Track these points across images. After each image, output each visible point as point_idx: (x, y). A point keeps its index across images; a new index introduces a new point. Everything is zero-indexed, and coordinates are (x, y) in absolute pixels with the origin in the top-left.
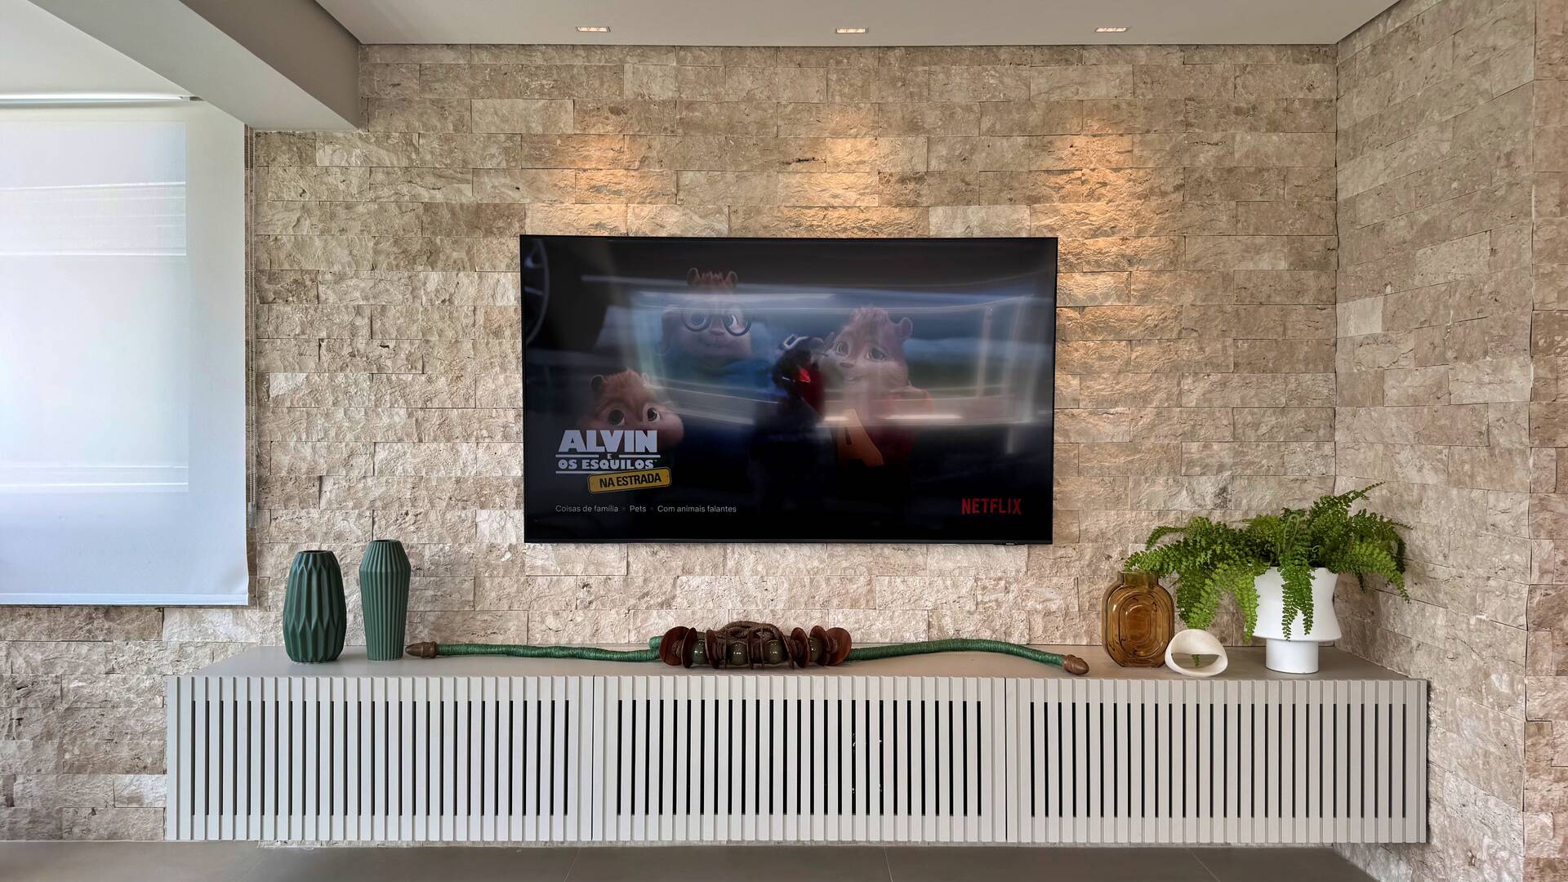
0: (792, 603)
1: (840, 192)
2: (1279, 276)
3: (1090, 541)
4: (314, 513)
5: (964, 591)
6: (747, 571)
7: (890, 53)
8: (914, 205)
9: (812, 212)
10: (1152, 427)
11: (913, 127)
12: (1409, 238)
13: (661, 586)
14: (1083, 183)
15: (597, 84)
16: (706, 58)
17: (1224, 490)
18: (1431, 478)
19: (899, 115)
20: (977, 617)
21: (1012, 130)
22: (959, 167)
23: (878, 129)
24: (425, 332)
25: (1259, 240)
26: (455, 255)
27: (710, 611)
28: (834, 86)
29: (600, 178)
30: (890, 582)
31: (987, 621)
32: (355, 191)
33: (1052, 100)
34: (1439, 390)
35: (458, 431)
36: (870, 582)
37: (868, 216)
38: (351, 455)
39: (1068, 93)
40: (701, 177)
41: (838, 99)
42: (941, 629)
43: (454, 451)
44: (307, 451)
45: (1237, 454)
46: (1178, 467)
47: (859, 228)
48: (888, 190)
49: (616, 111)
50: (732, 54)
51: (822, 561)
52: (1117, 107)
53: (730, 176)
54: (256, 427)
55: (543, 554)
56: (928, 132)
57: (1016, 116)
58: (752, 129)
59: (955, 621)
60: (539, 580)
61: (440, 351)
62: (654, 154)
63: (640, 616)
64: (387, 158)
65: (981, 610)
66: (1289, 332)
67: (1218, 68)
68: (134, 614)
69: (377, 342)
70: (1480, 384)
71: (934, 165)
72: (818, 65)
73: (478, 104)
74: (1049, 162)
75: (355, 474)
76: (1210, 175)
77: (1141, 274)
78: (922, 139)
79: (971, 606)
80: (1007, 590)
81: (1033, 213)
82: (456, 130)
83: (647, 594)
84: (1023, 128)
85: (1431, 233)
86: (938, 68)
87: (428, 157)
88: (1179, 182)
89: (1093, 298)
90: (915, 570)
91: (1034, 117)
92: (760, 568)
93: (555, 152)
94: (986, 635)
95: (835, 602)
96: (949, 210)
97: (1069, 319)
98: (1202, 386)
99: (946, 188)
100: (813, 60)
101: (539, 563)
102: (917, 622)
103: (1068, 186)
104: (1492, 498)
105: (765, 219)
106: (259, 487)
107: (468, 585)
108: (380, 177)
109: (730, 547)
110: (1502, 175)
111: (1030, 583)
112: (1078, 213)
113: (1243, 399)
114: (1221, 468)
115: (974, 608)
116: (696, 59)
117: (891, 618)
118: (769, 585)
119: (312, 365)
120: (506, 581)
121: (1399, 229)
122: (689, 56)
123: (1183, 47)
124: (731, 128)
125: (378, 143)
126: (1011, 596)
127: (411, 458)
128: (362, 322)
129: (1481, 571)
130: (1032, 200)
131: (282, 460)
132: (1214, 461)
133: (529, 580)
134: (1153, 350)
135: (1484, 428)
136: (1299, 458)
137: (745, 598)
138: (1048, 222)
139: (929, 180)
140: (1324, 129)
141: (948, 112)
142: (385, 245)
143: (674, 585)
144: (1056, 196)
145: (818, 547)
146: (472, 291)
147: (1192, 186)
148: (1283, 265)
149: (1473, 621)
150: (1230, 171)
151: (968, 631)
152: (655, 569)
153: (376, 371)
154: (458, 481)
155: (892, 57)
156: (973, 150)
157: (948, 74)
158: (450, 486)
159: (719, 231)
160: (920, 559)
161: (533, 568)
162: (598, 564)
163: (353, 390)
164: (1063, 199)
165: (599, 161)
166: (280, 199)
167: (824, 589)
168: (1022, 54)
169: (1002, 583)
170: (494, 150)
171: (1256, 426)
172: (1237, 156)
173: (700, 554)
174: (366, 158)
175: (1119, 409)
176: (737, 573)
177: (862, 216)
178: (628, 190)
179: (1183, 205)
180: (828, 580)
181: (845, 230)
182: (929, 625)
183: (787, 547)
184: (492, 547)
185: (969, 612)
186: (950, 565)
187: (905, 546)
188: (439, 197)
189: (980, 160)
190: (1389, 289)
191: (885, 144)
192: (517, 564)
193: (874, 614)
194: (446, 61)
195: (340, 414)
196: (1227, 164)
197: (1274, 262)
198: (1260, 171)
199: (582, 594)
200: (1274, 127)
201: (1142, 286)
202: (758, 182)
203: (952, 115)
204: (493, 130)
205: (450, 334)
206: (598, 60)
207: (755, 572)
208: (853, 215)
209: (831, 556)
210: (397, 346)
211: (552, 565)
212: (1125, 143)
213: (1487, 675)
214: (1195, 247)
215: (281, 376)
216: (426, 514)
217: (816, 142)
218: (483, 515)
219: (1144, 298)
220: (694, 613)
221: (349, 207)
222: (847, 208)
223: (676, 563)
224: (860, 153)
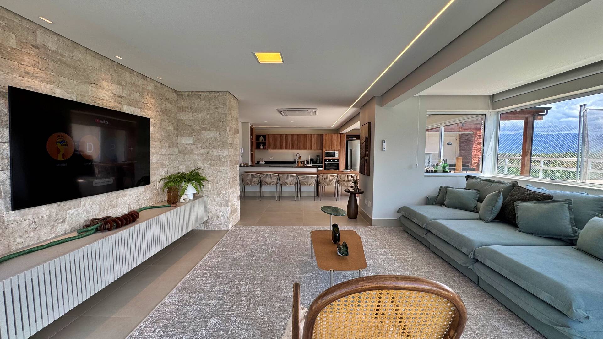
0: (100, 211)
1: (105, 96)
2: (172, 131)
5: (134, 198)
6: (87, 205)
7: (113, 62)
8: (121, 104)
9: (98, 99)
10: (159, 159)
11: (119, 84)
12: (199, 129)
14: (148, 107)
15: (26, 33)
17: (168, 170)
18: (206, 166)
19: (116, 80)
20: (136, 204)
21: (137, 91)
22: (128, 97)
23: (112, 82)
25: (170, 124)
27: (78, 219)
28: (102, 66)
29: (30, 69)
30: (120, 200)
31: (138, 205)
33: (143, 87)
34: (208, 153)
36: (116, 201)
40: (66, 80)
41: (103, 70)
45: (169, 163)
46: (162, 166)
47: (110, 107)
48: (115, 98)
49: (34, 46)
50: (74, 44)
51: (106, 198)
52: (152, 92)
57: (137, 88)
58: (82, 70)
59: (133, 205)
62: (50, 67)
63: (55, 228)
65: (137, 202)
66: (173, 141)
67: (165, 89)
70: (218, 152)
71: (124, 95)
72: (98, 58)
74: (143, 101)
76: (164, 110)
77: (157, 128)
78: (121, 87)
79: (135, 201)
80: (141, 196)
81: (141, 111)
83: (57, 219)
85: (205, 129)
86: (123, 71)
88: (160, 110)
90: (125, 195)
91: (140, 90)
92: (91, 203)
96: (127, 107)
98: (165, 151)
99: (127, 101)
100: (96, 56)
101: (12, 218)
103: (146, 107)
104: (220, 168)
105: (86, 98)
110: (221, 124)
111: (144, 194)
113: (169, 153)
116: (63, 41)
117: (121, 209)
118: (93, 207)
121: (197, 127)
123: (160, 83)
124: (75, 68)
129: (218, 178)
130: (141, 108)
132: (166, 165)
135: (219, 158)
138: (149, 115)
139: (123, 98)
140: (175, 105)
144: (144, 108)
147: (162, 111)
148: (172, 129)
149: (217, 185)
150: (166, 110)
151: (135, 207)
155: (114, 64)
156: (131, 94)
157: (125, 73)
159: (73, 99)
160: (126, 193)
165: (28, 63)
167: (107, 206)
168: (138, 74)
171: (171, 158)
172: (167, 107)
173: (74, 202)
175: (155, 155)
176: (84, 206)
177: (110, 103)
178: (41, 77)
179: (161, 115)
180: (107, 202)
181: (107, 106)
187: (123, 190)
189: (132, 96)
190: (194, 136)
191: (114, 86)
193: (118, 208)
197: (171, 128)
198: (169, 111)
199: (33, 226)
200: (171, 103)
202: (84, 87)
203: (126, 84)
207: (89, 204)
208: (108, 103)
209: (108, 196)
211: (18, 218)
212: (153, 100)
213: (220, 192)
214: (163, 124)
217: (98, 80)
220: (73, 221)
222: (106, 101)
223: (66, 207)
224: (109, 87)
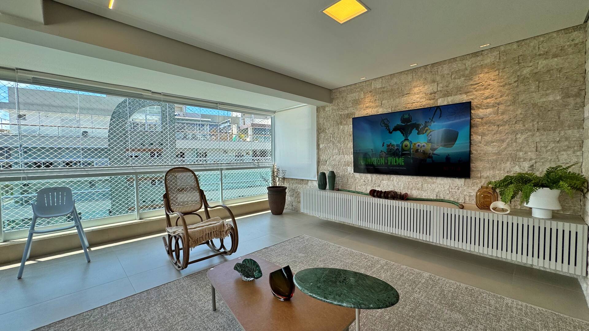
0: (404, 188)
1: (416, 99)
2: (557, 101)
3: (484, 178)
4: (325, 167)
5: (446, 189)
6: (395, 181)
7: (428, 66)
8: (434, 99)
9: (409, 104)
10: (506, 148)
11: (434, 81)
13: (378, 183)
14: (483, 86)
15: (367, 87)
16: (387, 78)
17: (533, 166)
19: (430, 80)
20: (449, 195)
21: (460, 77)
22: (446, 88)
23: (424, 84)
24: (340, 136)
25: (548, 92)
26: (344, 123)
27: (387, 188)
28: (414, 77)
29: (367, 105)
30: (427, 185)
31: (452, 196)
32: (330, 114)
33: (473, 67)
35: (345, 153)
36: (422, 185)
37: (422, 103)
38: (330, 157)
39: (478, 64)
40: (386, 101)
41: (415, 79)
42: (440, 197)
43: (344, 156)
44: (324, 157)
45: (537, 155)
46: (515, 159)
47: (420, 106)
48: (427, 97)
49: (370, 92)
50: (392, 76)
51: (411, 180)
52: (494, 64)
53: (392, 100)
54: (318, 154)
55: (357, 175)
56: (437, 82)
57: (461, 73)
58: (396, 90)
59: (444, 195)
60: (357, 180)
61: (342, 140)
62: (377, 98)
63: (374, 188)
64: (335, 108)
65: (451, 193)
66: (561, 118)
67: (532, 44)
68: (305, 181)
69: (333, 139)
71: (439, 89)
72: (411, 73)
73: (348, 96)
74: (471, 83)
75: (331, 160)
76: (528, 76)
77: (502, 107)
78: (436, 84)
79: (448, 192)
80: (458, 189)
81: (467, 96)
82: (345, 101)
83: (375, 184)
84: (463, 76)
86: (440, 67)
87: (341, 106)
88: (516, 79)
89: (486, 115)
90: (433, 183)
91: (467, 72)
92: (397, 180)
93: (360, 102)
94: (452, 199)
95: (414, 188)
96: (443, 99)
97: (478, 121)
98: (523, 137)
99: (441, 94)
100: (409, 72)
102: (434, 195)
103: (478, 87)
105: (399, 108)
106: (318, 162)
107: (346, 180)
108: (334, 111)
109: (391, 175)
111: (465, 188)
112: (481, 94)
113: (540, 139)
114: (531, 159)
115: (449, 193)
117: (427, 193)
118: (399, 184)
119: (325, 143)
120: (352, 179)
122: (384, 78)
123: (517, 42)
124: (392, 90)
125: (334, 106)
126: (459, 191)
127: (338, 158)
128: (331, 135)
130: (466, 93)
131: (321, 158)
132: (529, 158)
133: (356, 180)
134: (507, 127)
136: (565, 156)
137: (394, 186)
138: (471, 97)
139: (438, 93)
140: (579, 52)
141: (443, 76)
142: (335, 123)
143: (380, 182)
144: (474, 91)
145: (410, 176)
146: (347, 129)
147: (521, 80)
148: (558, 98)
150: (536, 73)
151: (447, 198)
152: (377, 179)
153: (334, 143)
154: (345, 161)
156: (449, 84)
157: (442, 67)
158: (343, 162)
159: (389, 111)
160: (435, 180)
161: (356, 177)
162: (367, 178)
163: (330, 146)
164: (476, 91)
165: (367, 102)
166: (321, 117)
167: (411, 186)
168: (463, 58)
169: (457, 187)
170: (350, 103)
171: (546, 147)
172: (539, 68)
173: (385, 177)
174: (332, 108)
176: (393, 181)
177: (421, 103)
178: (372, 106)
180: (412, 184)
181: (417, 107)
182: (437, 196)
183: (403, 176)
184: (350, 173)
185: (448, 194)
186: (442, 182)
187: (431, 177)
188: (342, 113)
189: (451, 86)
191: (426, 87)
192: (354, 176)
193: (423, 192)
194: (343, 89)
195: (329, 151)
196: (535, 71)
197: (556, 97)
198: (549, 71)
199: (364, 183)
200: (555, 56)
201: (502, 110)
202: (398, 100)
203: (444, 77)
204: (350, 100)
205: (344, 136)
206: (367, 83)
207: (396, 181)
208: (419, 104)
209: (413, 179)
210: (336, 139)
211: (359, 177)
212: (497, 73)
214: (522, 97)
215: (321, 145)
216: (340, 167)
217: (410, 89)
218: (348, 167)
219: (503, 113)
220: (384, 188)
221: (330, 117)
222: (417, 102)
223: (381, 178)
224: (420, 90)
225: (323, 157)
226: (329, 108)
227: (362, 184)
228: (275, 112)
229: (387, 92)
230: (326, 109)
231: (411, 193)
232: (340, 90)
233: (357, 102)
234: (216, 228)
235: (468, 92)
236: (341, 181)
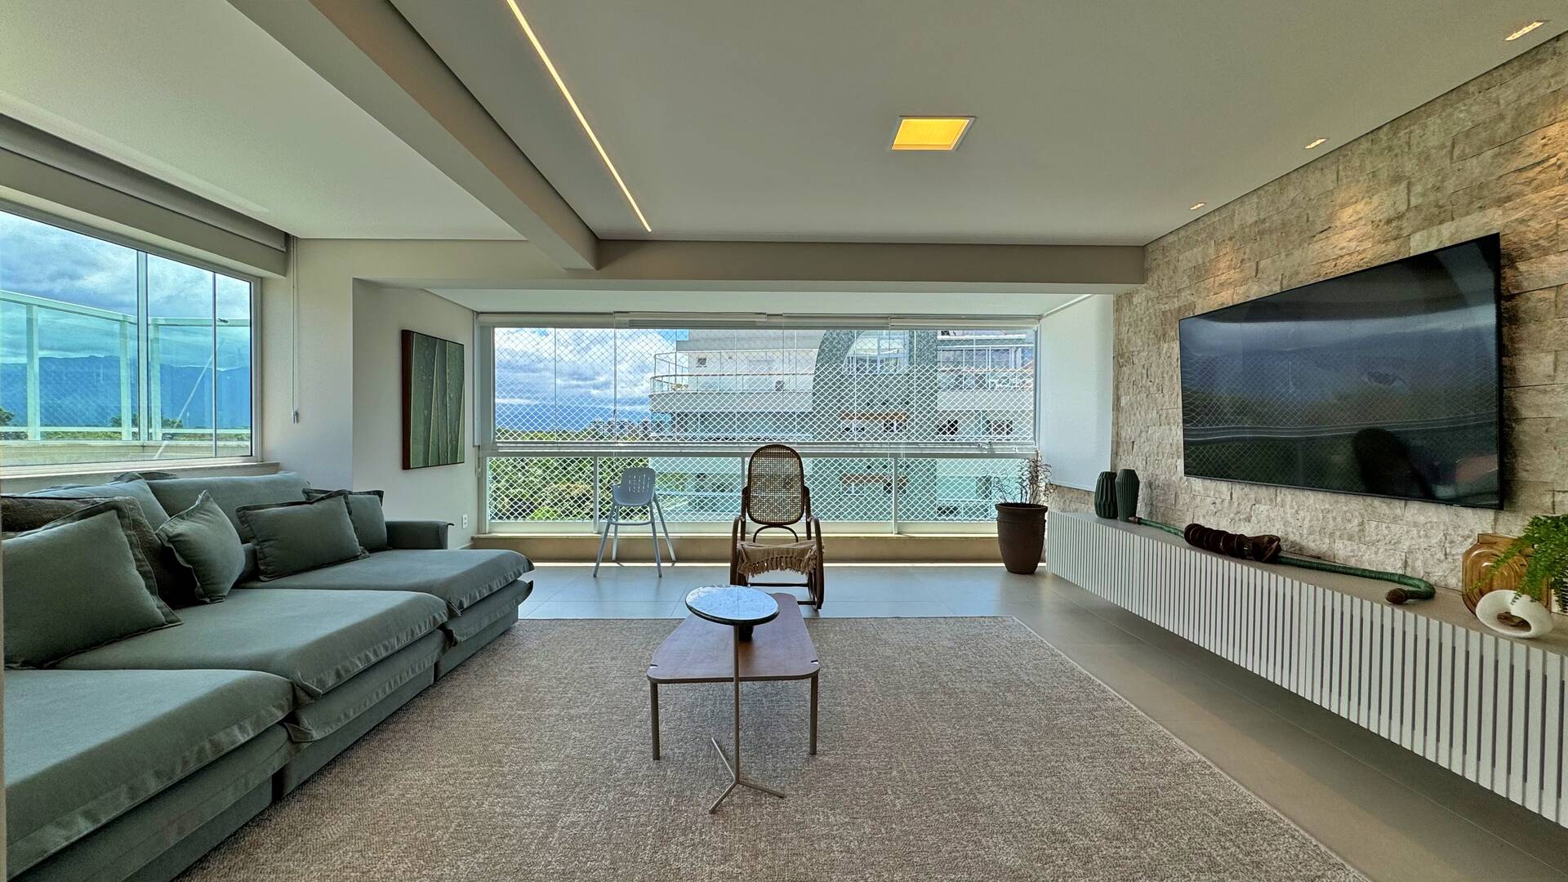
0: (1311, 531)
1: (1345, 244)
4: (1131, 458)
5: (1434, 541)
6: (1288, 506)
7: (1381, 132)
8: (1398, 237)
9: (1328, 263)
11: (1396, 179)
13: (1245, 509)
14: (1560, 167)
16: (1271, 189)
19: (1387, 175)
20: (1445, 565)
21: (1481, 148)
22: (1433, 196)
23: (1370, 192)
24: (1162, 373)
27: (1268, 527)
28: (1342, 173)
29: (1224, 278)
30: (1377, 527)
31: (1454, 570)
32: (1143, 312)
33: (1523, 104)
35: (1172, 421)
36: (1362, 524)
37: (1364, 256)
38: (1141, 432)
39: (1541, 91)
40: (1269, 261)
41: (1344, 181)
42: (1413, 569)
44: (1129, 431)
48: (1377, 233)
49: (1231, 239)
50: (1283, 180)
51: (1331, 505)
53: (1283, 255)
54: (1116, 422)
55: (1197, 484)
56: (1409, 178)
57: (1484, 135)
58: (1294, 222)
59: (1425, 563)
60: (1197, 497)
61: (1167, 382)
62: (1246, 256)
64: (1153, 294)
65: (1450, 560)
69: (1148, 380)
71: (1414, 202)
73: (1181, 257)
74: (1519, 162)
75: (1142, 440)
78: (1404, 185)
79: (1440, 555)
82: (1174, 272)
83: (1239, 513)
84: (1491, 143)
86: (1416, 127)
87: (1164, 289)
90: (1395, 520)
91: (1503, 128)
93: (1206, 271)
95: (1338, 534)
96: (1425, 233)
97: (1540, 300)
99: (1420, 219)
102: (1395, 560)
103: (1542, 176)
105: (1301, 276)
106: (1117, 445)
107: (1173, 496)
108: (1150, 304)
109: (1279, 490)
112: (1551, 198)
115: (1443, 557)
116: (1266, 192)
117: (1376, 553)
119: (1131, 393)
122: (1262, 192)
124: (1284, 226)
125: (1149, 289)
127: (1158, 433)
128: (1145, 372)
130: (1500, 202)
131: (1123, 434)
133: (1194, 498)
137: (1286, 523)
139: (1410, 215)
141: (1425, 158)
142: (1152, 335)
143: (1252, 508)
144: (1527, 189)
145: (1328, 495)
151: (1435, 575)
152: (1243, 498)
153: (1148, 393)
154: (1171, 445)
155: (1382, 134)
156: (1444, 180)
157: (1425, 127)
158: (1168, 447)
159: (1274, 290)
161: (1195, 491)
162: (1220, 492)
163: (1141, 402)
164: (1537, 190)
165: (1224, 269)
166: (1123, 322)
168: (1489, 79)
169: (1471, 541)
170: (1185, 278)
173: (1264, 493)
174: (1147, 297)
176: (1282, 506)
177: (1359, 257)
180: (1334, 519)
183: (1310, 493)
184: (1181, 478)
185: (1439, 560)
186: (1422, 519)
187: (1388, 501)
188: (1167, 307)
189: (1450, 186)
191: (1376, 200)
192: (1190, 489)
193: (1364, 547)
194: (1170, 241)
195: (1138, 414)
199: (1212, 507)
202: (1297, 253)
203: (1427, 158)
204: (1185, 268)
205: (1170, 373)
206: (1224, 213)
207: (1292, 507)
208: (1354, 258)
209: (1337, 502)
210: (1154, 381)
211: (1202, 491)
215: (1123, 398)
216: (1161, 460)
217: (1331, 217)
218: (1179, 461)
221: (1141, 320)
222: (1350, 254)
223: (1252, 496)
224: (1358, 213)
225: (1127, 432)
226: (1142, 295)
227: (1208, 512)
228: (1039, 318)
229: (1271, 231)
230: (1134, 299)
231: (1330, 548)
232: (1164, 245)
233: (1200, 273)
234: (793, 553)
235: (1509, 199)
236: (1161, 498)
